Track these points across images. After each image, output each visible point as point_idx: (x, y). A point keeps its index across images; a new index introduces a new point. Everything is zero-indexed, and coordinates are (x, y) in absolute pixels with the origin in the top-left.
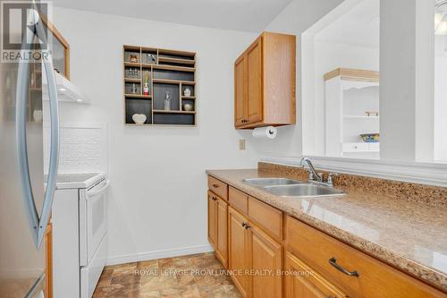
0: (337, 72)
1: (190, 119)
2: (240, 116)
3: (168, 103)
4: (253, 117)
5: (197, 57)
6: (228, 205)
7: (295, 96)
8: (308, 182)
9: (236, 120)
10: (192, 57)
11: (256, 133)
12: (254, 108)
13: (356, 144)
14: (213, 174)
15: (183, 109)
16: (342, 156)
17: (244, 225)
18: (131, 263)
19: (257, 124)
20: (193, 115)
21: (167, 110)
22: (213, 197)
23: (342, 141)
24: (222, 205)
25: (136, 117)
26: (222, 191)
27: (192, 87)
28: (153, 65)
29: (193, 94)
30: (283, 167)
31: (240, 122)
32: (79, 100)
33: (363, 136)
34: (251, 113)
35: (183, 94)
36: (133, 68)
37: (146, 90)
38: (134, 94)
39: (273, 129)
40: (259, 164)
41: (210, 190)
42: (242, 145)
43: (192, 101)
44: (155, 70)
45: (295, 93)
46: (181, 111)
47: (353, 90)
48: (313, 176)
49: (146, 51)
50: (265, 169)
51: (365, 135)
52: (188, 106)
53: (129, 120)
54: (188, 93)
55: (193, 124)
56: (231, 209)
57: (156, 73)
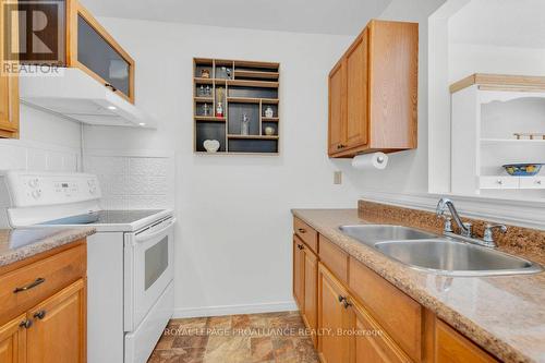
0: (474, 79)
1: (272, 146)
2: (336, 141)
3: (245, 126)
4: (353, 140)
5: (281, 69)
6: (319, 259)
7: (415, 109)
8: (444, 236)
9: (330, 146)
10: (275, 69)
11: (358, 162)
12: (355, 128)
13: (499, 178)
14: (300, 214)
15: (264, 133)
16: (478, 194)
17: (341, 299)
18: (201, 318)
19: (359, 150)
20: (276, 140)
21: (245, 135)
22: (300, 244)
23: (478, 173)
24: (311, 259)
25: (207, 144)
26: (310, 239)
27: (275, 106)
28: (227, 81)
29: (276, 114)
30: (395, 208)
31: (335, 149)
32: (142, 124)
33: (507, 167)
34: (351, 134)
35: (264, 115)
36: (205, 85)
37: (220, 111)
38: (205, 117)
39: (382, 156)
40: (360, 202)
41: (296, 235)
42: (338, 178)
43: (275, 123)
44: (230, 87)
45: (416, 104)
46: (261, 136)
47: (495, 103)
48: (452, 227)
49: (220, 65)
50: (367, 210)
51: (511, 166)
52: (269, 130)
53: (200, 148)
54: (269, 113)
55: (276, 151)
56: (322, 268)
57: (232, 91)
